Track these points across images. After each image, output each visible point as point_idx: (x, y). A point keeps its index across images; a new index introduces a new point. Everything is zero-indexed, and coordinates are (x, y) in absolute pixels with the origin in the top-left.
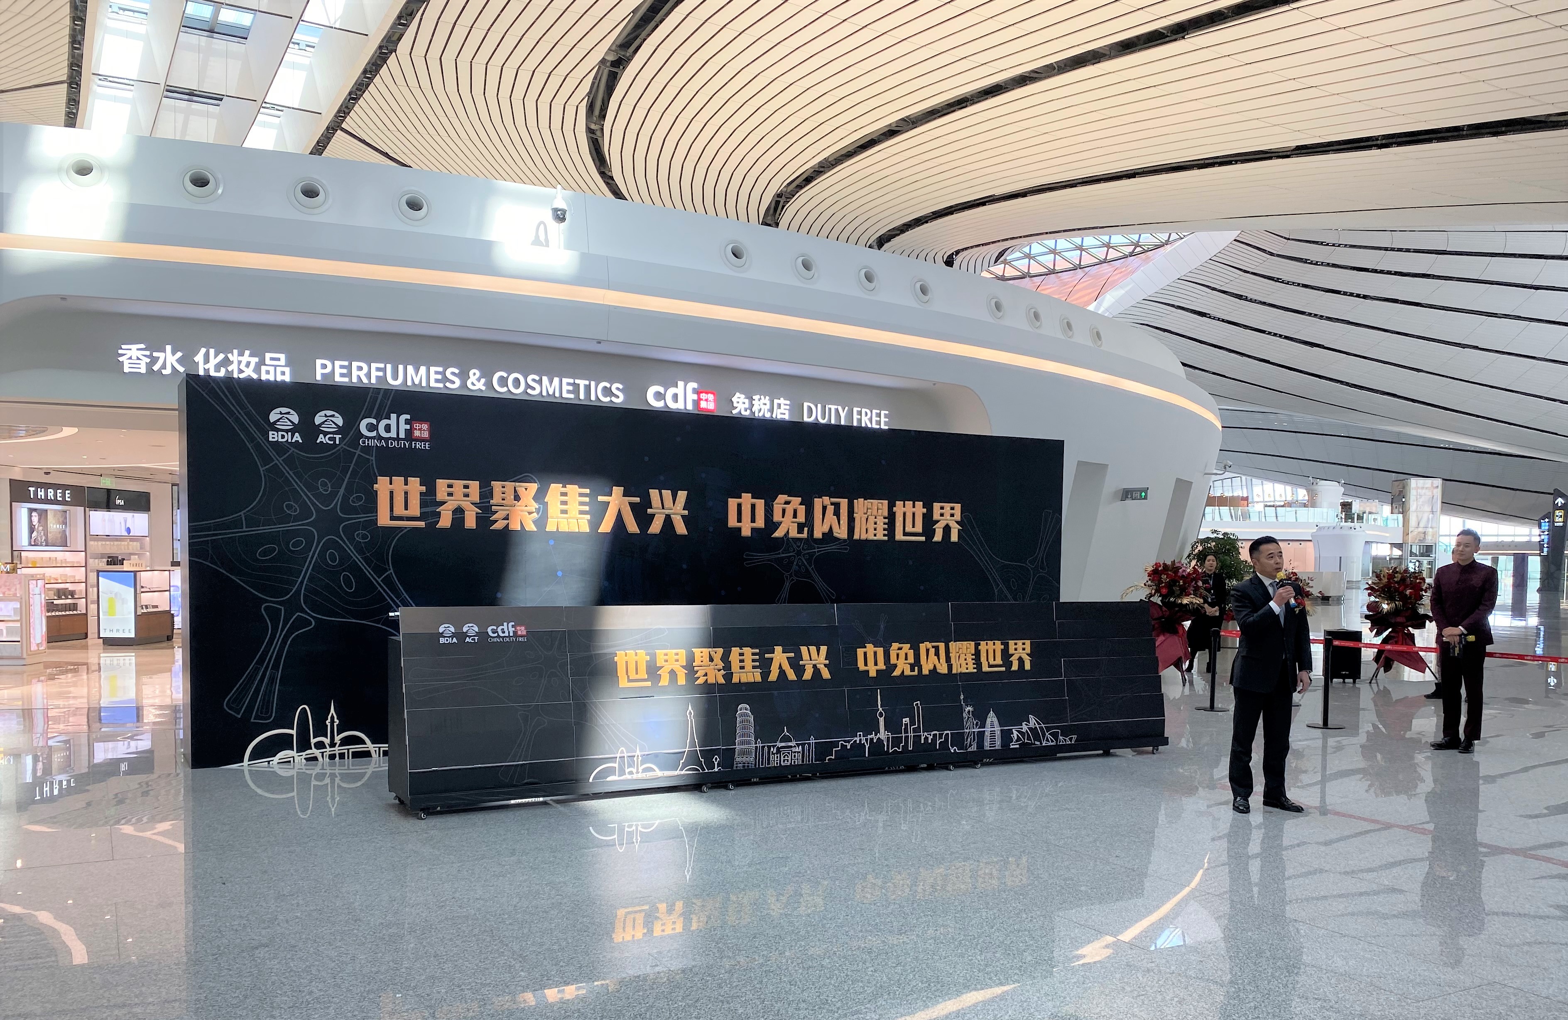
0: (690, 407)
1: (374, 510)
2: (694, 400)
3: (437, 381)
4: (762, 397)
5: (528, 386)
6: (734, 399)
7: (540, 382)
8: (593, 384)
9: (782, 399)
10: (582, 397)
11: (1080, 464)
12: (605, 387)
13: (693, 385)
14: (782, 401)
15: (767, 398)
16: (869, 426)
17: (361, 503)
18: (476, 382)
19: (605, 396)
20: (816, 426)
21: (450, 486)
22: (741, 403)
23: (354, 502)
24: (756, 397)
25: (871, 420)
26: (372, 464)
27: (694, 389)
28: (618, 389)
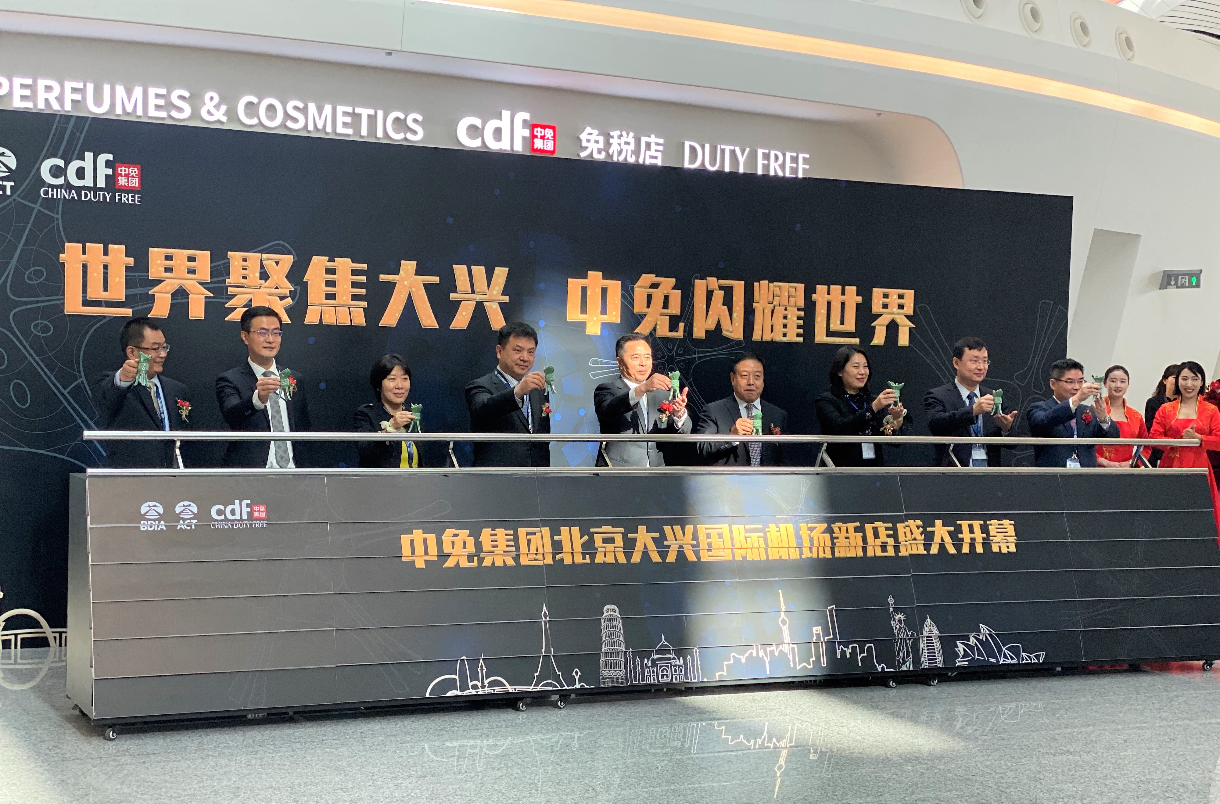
0: (518, 148)
1: (59, 290)
2: (524, 138)
3: (158, 107)
4: (624, 133)
5: (287, 116)
6: (584, 136)
7: (304, 111)
8: (380, 113)
9: (653, 136)
10: (364, 132)
11: (1099, 234)
12: (397, 119)
13: (523, 116)
14: (653, 139)
15: (631, 134)
16: (780, 174)
17: (41, 280)
18: (213, 111)
19: (397, 131)
20: (701, 173)
21: (169, 258)
22: (592, 141)
23: (31, 279)
24: (615, 133)
25: (783, 166)
26: (58, 225)
27: (525, 121)
28: (415, 121)
